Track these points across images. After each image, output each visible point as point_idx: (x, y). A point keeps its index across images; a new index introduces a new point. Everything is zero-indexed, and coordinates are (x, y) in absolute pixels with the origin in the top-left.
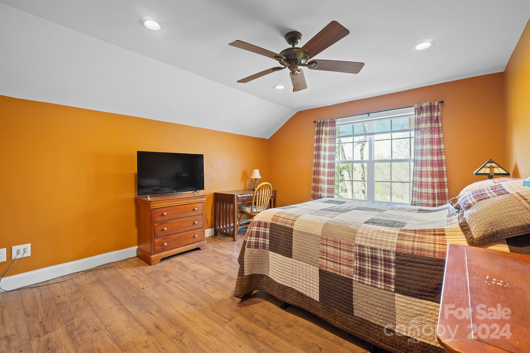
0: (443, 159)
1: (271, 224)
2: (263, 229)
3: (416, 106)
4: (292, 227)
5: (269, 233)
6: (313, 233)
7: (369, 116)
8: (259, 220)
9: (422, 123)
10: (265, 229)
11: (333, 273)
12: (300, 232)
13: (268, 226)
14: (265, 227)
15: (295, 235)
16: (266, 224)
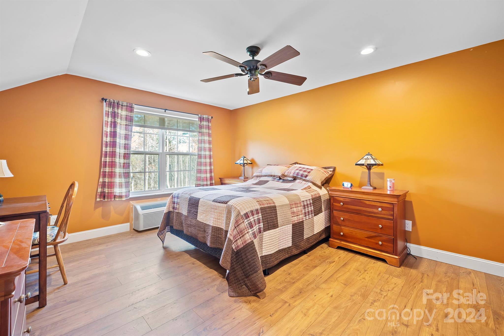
0: (211, 154)
1: (261, 209)
2: (256, 216)
3: (200, 115)
4: (275, 205)
5: (261, 217)
6: (286, 203)
7: (165, 112)
8: (250, 210)
9: (203, 129)
10: (258, 215)
11: (298, 222)
12: (280, 206)
13: (260, 211)
14: (258, 213)
15: (278, 209)
16: (257, 210)
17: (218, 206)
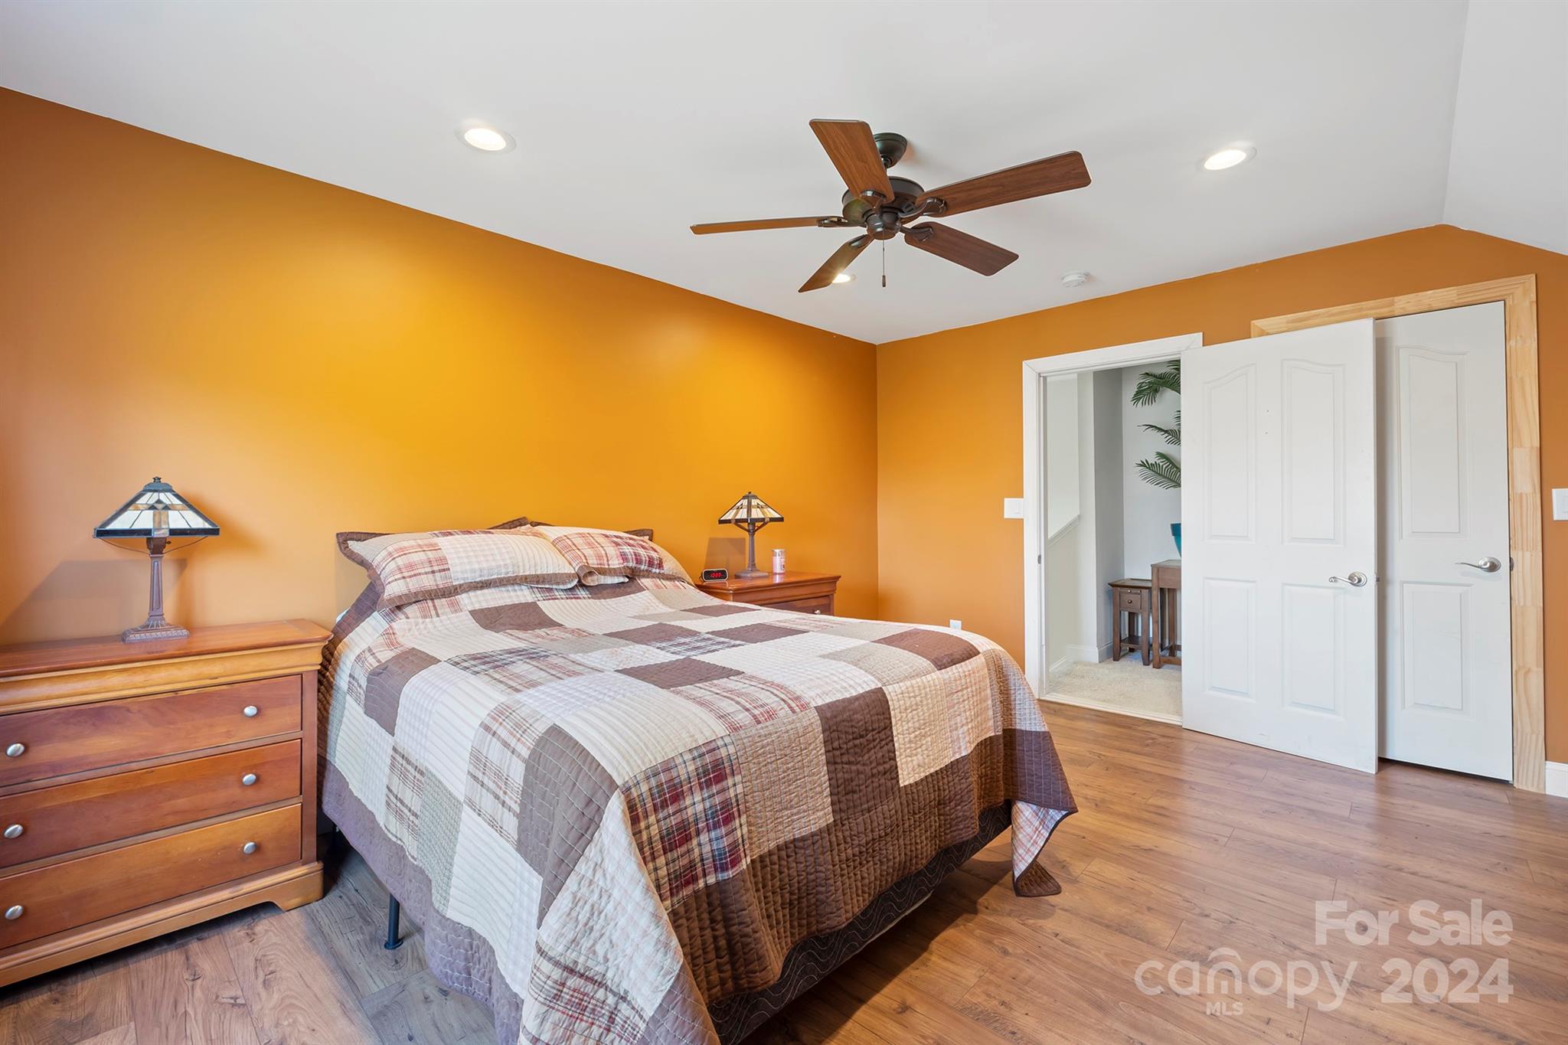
17: (967, 673)
